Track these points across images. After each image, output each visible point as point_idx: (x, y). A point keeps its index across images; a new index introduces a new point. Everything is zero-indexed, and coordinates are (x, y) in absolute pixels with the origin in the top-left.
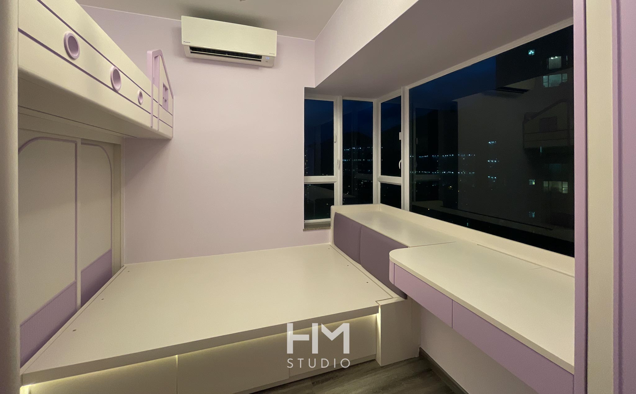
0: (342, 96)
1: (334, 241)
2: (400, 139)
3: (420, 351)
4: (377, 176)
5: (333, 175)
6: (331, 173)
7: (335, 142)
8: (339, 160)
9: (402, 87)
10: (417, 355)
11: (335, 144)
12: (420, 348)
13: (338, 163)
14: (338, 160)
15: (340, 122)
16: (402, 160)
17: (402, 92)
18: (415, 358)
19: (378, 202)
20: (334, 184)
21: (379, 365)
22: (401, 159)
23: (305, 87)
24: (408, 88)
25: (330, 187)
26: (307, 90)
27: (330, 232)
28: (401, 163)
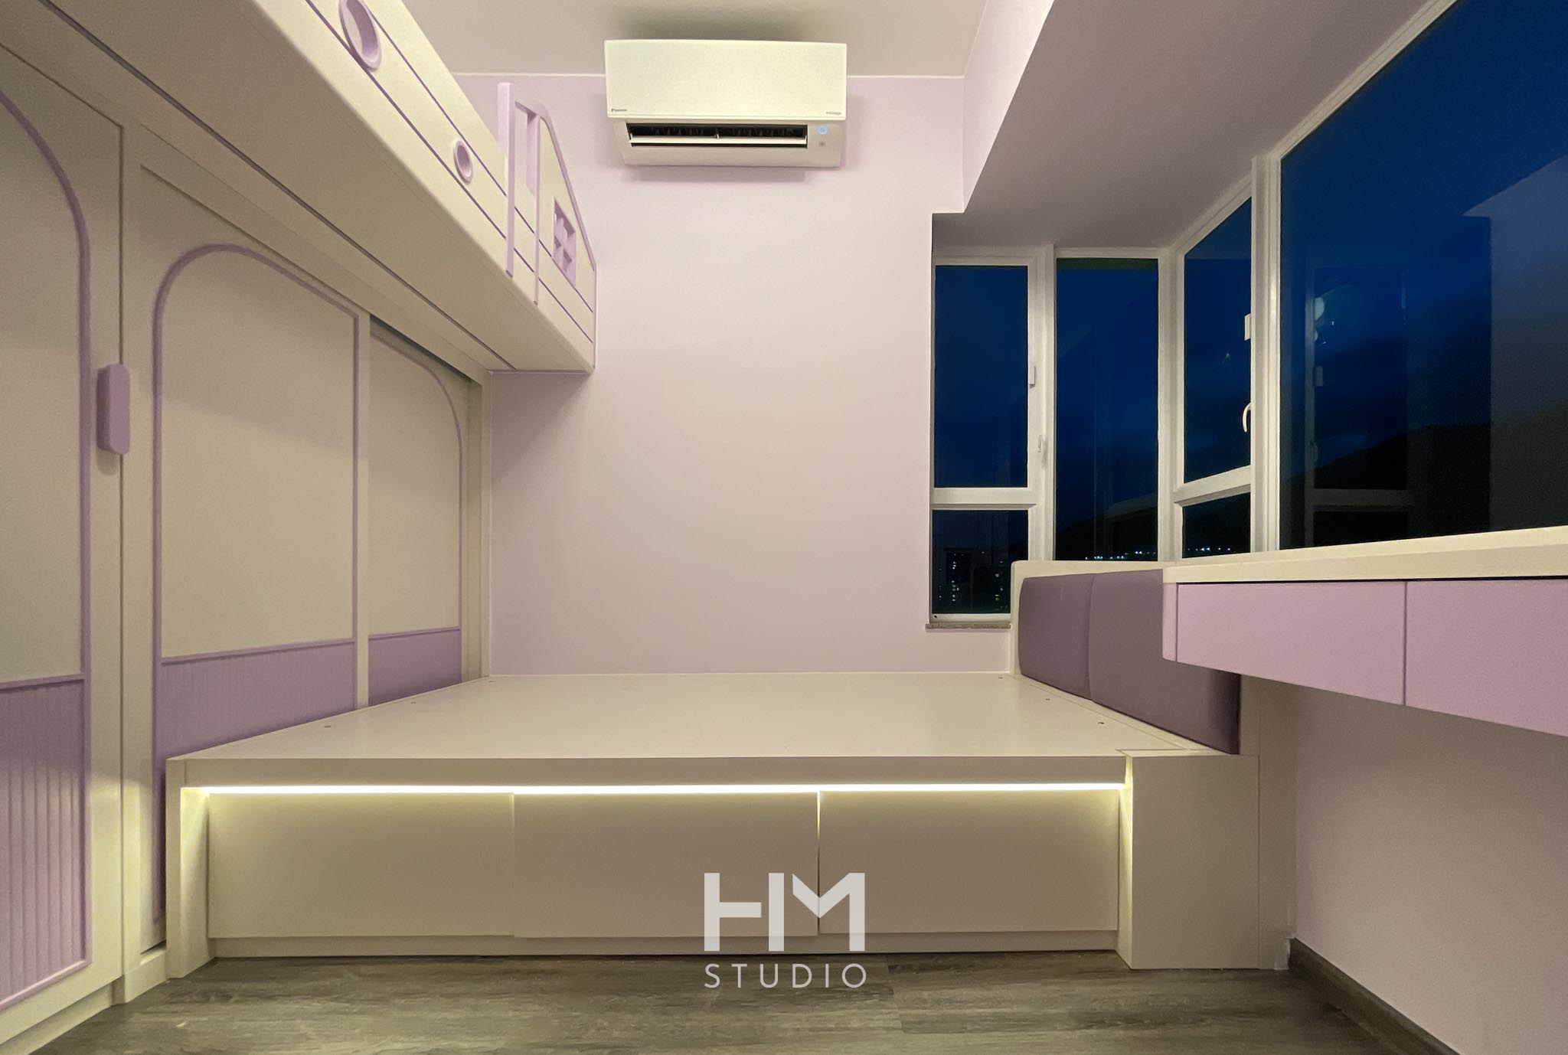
0: (1051, 246)
1: (1021, 665)
2: (1246, 338)
3: (1292, 949)
4: (1171, 486)
5: (1026, 486)
6: (1019, 478)
7: (1032, 385)
8: (1044, 438)
9: (1254, 161)
10: (1280, 965)
11: (1031, 393)
12: (1295, 943)
13: (1040, 447)
14: (1040, 440)
15: (1047, 324)
16: (1252, 406)
17: (1254, 186)
18: (1273, 971)
19: (1176, 554)
20: (1027, 511)
21: (1127, 965)
22: (1248, 401)
23: (933, 214)
24: (1275, 157)
25: (1017, 520)
26: (942, 225)
27: (1008, 641)
28: (1249, 413)
